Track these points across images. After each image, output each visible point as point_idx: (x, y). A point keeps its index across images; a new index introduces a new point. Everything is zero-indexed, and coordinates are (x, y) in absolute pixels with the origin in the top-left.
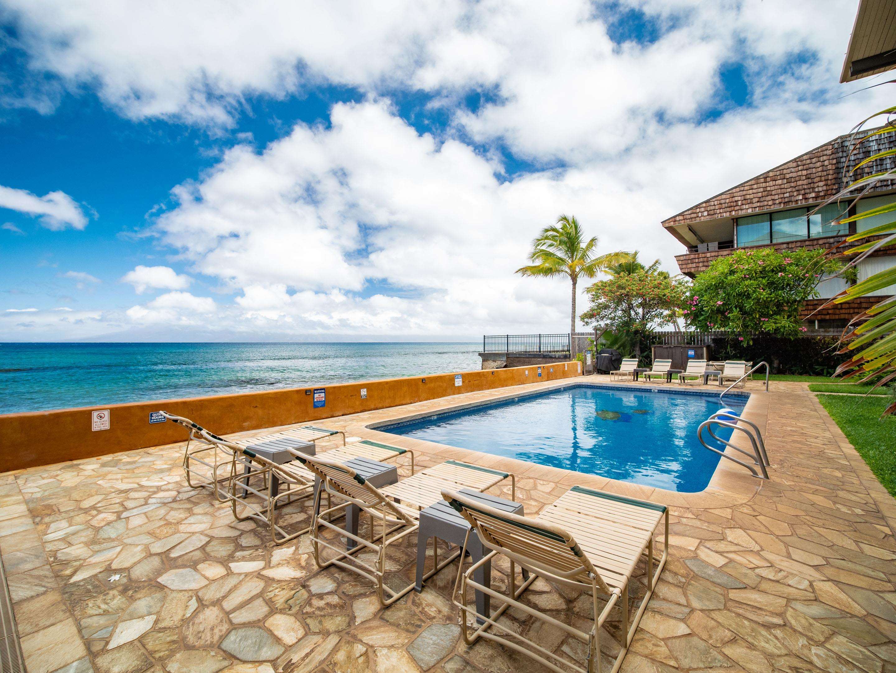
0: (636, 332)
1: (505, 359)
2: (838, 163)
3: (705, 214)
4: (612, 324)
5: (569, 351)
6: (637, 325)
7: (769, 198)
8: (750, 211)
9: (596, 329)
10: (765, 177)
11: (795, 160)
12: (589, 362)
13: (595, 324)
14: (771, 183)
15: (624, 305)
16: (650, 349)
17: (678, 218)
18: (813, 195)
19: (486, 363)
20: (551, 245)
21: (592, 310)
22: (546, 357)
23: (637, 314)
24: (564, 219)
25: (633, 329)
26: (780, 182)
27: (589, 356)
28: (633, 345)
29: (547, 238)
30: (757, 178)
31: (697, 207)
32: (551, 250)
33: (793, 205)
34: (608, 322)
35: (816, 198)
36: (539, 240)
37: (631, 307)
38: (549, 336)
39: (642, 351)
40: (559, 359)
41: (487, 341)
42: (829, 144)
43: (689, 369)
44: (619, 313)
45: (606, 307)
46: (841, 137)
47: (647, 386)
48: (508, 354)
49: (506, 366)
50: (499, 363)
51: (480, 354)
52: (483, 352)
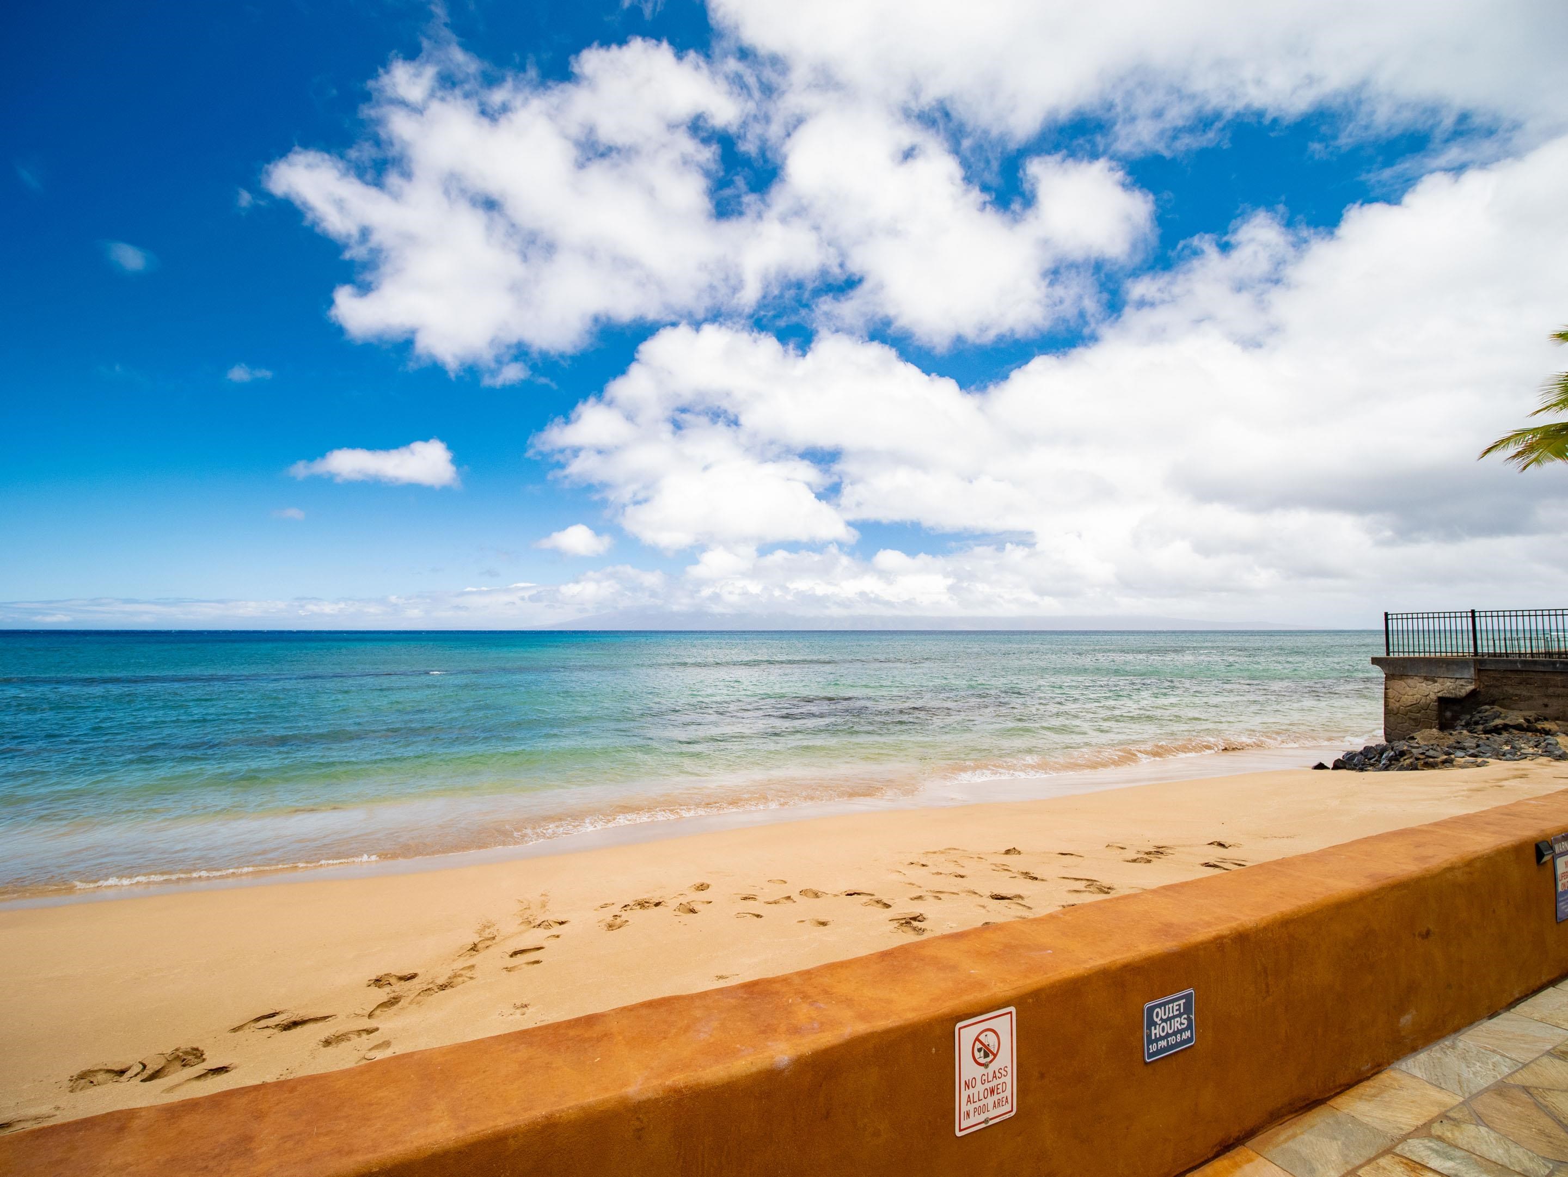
1: (1473, 673)
19: (1401, 685)
48: (1482, 662)
49: (1473, 693)
50: (1449, 684)
51: (1375, 661)
52: (1383, 654)
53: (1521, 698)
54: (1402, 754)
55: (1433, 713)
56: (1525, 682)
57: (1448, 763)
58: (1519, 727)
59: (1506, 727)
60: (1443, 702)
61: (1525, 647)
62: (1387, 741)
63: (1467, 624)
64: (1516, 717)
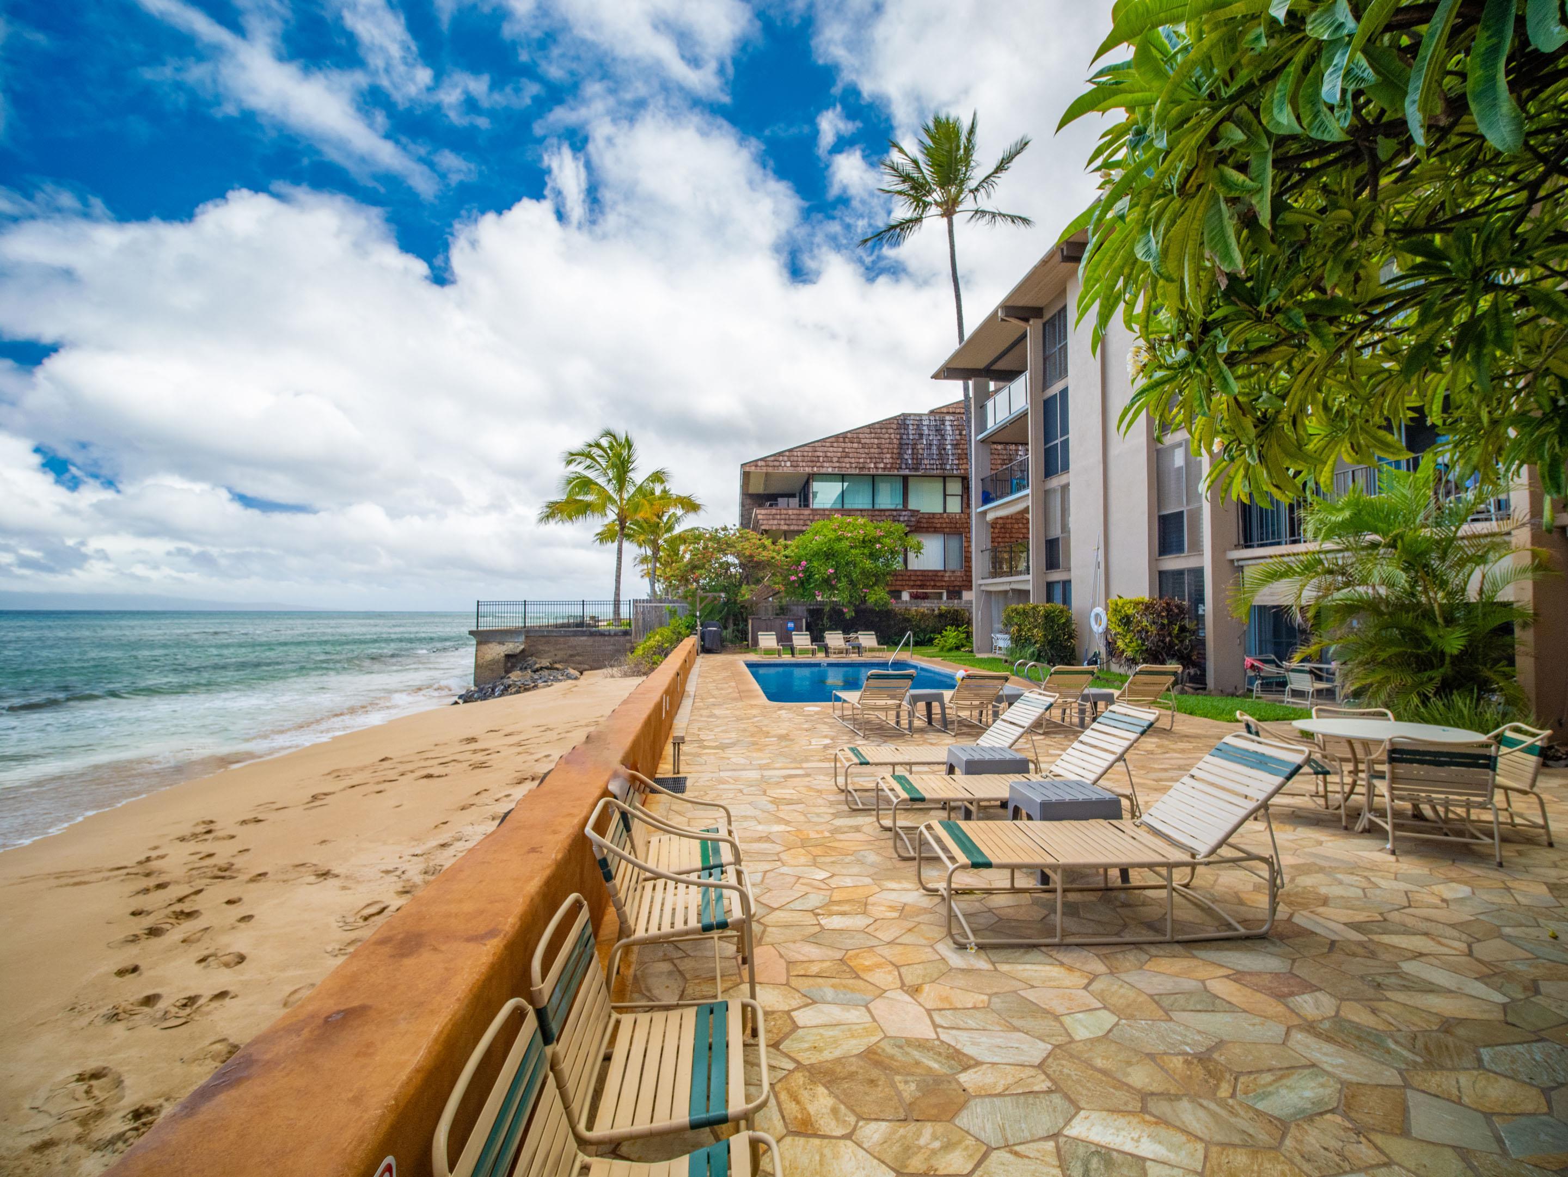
1: (522, 638)
2: (901, 438)
3: (788, 464)
5: (630, 625)
7: (847, 460)
8: (830, 470)
10: (842, 438)
11: (869, 426)
14: (849, 445)
16: (746, 621)
17: (760, 463)
18: (882, 465)
19: (484, 648)
20: (588, 467)
22: (595, 634)
24: (608, 433)
26: (855, 445)
33: (866, 472)
35: (884, 469)
36: (572, 454)
39: (735, 624)
40: (616, 635)
41: (482, 609)
42: (895, 418)
46: (903, 414)
48: (527, 632)
49: (523, 651)
50: (511, 645)
51: (471, 633)
52: (474, 629)
53: (546, 652)
54: (509, 686)
55: (502, 665)
56: (548, 642)
57: (535, 687)
58: (547, 668)
59: (541, 668)
60: (508, 657)
61: (545, 622)
62: (475, 685)
63: (521, 608)
64: (545, 662)
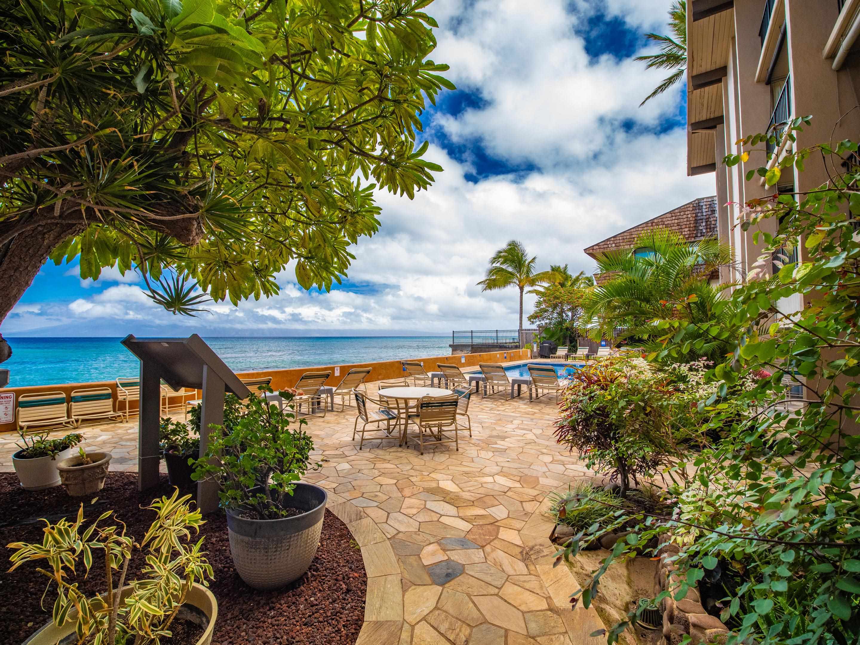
0: (567, 329)
1: (470, 349)
2: (696, 216)
4: (550, 323)
5: (519, 342)
6: (567, 324)
9: (539, 326)
10: (652, 222)
12: (535, 350)
13: (538, 323)
14: (655, 227)
15: (559, 310)
16: (576, 341)
17: (595, 247)
19: (455, 352)
20: (503, 263)
21: (536, 313)
22: (502, 347)
23: (567, 316)
25: (565, 326)
26: (661, 226)
27: (535, 346)
28: (565, 337)
29: (500, 257)
30: (647, 223)
31: (608, 240)
32: (504, 267)
34: (548, 321)
36: (494, 259)
37: (563, 311)
38: (504, 331)
39: (571, 342)
40: (512, 348)
43: (599, 353)
44: (555, 315)
45: (546, 311)
46: (697, 199)
47: (574, 363)
48: (473, 345)
51: (450, 346)
52: (452, 344)
